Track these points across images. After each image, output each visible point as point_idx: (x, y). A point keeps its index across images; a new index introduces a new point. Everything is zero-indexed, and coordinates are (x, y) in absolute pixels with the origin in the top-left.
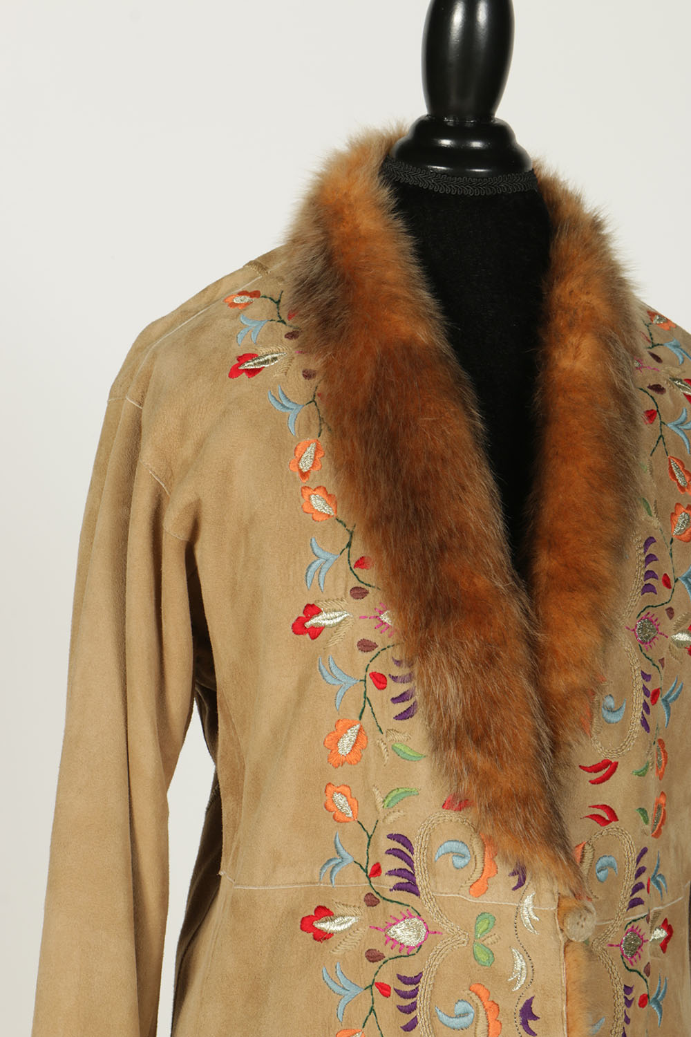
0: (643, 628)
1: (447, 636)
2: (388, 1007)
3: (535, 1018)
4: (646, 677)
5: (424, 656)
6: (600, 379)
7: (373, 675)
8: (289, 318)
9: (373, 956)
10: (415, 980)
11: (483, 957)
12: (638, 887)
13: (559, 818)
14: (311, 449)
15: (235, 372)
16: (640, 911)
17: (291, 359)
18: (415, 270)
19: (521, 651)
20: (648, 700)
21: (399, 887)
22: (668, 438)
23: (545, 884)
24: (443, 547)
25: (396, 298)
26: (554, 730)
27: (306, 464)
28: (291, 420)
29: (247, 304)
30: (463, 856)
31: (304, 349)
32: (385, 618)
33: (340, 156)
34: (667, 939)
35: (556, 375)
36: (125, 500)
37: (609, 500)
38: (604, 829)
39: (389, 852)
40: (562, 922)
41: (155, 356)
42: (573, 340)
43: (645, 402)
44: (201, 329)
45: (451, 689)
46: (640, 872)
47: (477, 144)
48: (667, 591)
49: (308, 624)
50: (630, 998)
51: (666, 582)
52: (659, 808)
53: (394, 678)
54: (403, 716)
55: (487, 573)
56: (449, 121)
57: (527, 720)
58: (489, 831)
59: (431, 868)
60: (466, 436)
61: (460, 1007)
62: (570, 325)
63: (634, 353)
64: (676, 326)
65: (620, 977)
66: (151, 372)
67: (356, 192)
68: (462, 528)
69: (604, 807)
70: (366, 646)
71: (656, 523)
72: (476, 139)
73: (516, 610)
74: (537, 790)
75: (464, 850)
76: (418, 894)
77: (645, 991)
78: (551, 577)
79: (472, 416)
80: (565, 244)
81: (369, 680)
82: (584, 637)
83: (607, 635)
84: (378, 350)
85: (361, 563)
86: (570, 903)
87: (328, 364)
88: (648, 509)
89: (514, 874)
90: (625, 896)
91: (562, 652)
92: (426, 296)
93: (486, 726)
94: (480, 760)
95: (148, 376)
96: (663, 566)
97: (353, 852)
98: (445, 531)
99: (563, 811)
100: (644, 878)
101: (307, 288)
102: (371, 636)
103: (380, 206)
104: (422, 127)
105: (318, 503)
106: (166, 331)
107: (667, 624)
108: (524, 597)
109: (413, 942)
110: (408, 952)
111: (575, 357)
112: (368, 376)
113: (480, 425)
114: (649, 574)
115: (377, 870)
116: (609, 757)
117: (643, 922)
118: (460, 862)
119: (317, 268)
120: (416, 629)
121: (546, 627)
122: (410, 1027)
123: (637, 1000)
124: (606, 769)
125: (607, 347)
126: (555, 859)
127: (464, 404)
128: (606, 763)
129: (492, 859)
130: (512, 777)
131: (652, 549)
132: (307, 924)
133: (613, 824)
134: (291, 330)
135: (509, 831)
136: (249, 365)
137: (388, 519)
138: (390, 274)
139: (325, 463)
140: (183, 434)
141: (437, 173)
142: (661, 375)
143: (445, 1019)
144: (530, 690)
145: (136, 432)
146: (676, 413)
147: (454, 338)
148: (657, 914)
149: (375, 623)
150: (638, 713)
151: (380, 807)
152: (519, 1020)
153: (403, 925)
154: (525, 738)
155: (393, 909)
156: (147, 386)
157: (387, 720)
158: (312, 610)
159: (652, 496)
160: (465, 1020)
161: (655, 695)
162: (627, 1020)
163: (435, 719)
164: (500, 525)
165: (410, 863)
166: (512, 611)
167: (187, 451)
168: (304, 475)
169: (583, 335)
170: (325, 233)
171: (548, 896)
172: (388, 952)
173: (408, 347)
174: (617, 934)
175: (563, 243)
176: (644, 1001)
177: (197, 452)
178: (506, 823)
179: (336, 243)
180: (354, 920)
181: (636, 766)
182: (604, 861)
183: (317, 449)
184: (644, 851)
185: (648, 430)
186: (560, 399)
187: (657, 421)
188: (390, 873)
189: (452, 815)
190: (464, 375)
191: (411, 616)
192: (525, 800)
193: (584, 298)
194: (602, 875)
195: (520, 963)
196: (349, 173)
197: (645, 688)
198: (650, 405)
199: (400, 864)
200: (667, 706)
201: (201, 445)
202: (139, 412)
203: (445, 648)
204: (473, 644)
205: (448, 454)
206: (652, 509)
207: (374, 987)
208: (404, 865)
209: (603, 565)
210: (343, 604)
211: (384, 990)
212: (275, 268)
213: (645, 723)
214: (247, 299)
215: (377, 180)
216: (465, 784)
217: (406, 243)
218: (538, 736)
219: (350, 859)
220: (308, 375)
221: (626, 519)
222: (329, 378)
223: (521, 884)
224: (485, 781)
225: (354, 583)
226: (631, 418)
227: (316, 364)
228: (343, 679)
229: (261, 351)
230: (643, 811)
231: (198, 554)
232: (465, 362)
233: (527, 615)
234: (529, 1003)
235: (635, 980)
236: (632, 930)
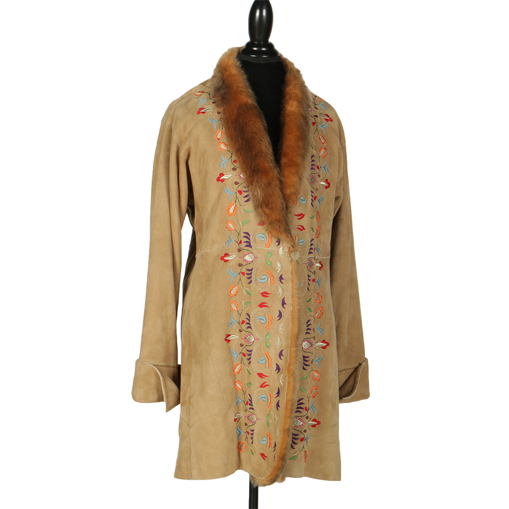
0: (311, 179)
1: (258, 179)
2: (244, 278)
3: (283, 279)
4: (312, 192)
5: (252, 184)
6: (298, 112)
7: (239, 191)
8: (213, 98)
9: (240, 265)
10: (251, 270)
11: (269, 263)
12: (311, 249)
13: (288, 226)
14: (220, 133)
15: (199, 113)
16: (312, 256)
17: (214, 109)
18: (247, 84)
19: (278, 182)
20: (313, 199)
21: (246, 246)
22: (319, 130)
23: (285, 244)
24: (256, 156)
25: (242, 91)
26: (287, 203)
27: (219, 137)
28: (215, 125)
29: (201, 95)
30: (263, 238)
31: (218, 106)
32: (241, 176)
33: (225, 53)
34: (321, 267)
35: (287, 112)
36: (168, 150)
37: (301, 144)
38: (301, 232)
39: (244, 237)
40: (290, 255)
41: (175, 109)
42: (291, 102)
43: (312, 120)
44: (188, 102)
45: (259, 193)
46: (312, 245)
47: (264, 49)
48: (318, 170)
49: (221, 179)
50: (310, 278)
51: (318, 167)
52: (317, 230)
53: (244, 191)
54: (246, 201)
55: (268, 162)
56: (256, 43)
57: (279, 200)
58: (270, 230)
59: (255, 240)
60: (262, 127)
61: (264, 277)
62: (290, 98)
63: (309, 106)
64: (323, 100)
65: (306, 273)
66: (174, 114)
67: (230, 63)
68: (261, 151)
69: (301, 226)
70: (236, 183)
71: (315, 152)
72: (264, 48)
73: (276, 172)
74: (282, 218)
75: (264, 236)
76: (251, 247)
77: (314, 278)
78: (285, 164)
79: (263, 122)
80: (289, 76)
81: (237, 192)
82: (294, 179)
83: (300, 179)
84: (238, 105)
85: (235, 161)
86: (292, 249)
87: (224, 110)
88: (312, 148)
89: (277, 242)
90: (307, 250)
91: (288, 183)
92: (250, 91)
93: (269, 201)
94: (267, 211)
95: (173, 115)
96: (317, 163)
97: (234, 238)
98: (257, 151)
99: (290, 225)
100: (313, 247)
101: (217, 90)
102: (237, 181)
103: (237, 67)
104: (248, 45)
105: (223, 146)
106: (178, 103)
107: (318, 179)
108: (278, 169)
109: (251, 260)
110: (250, 263)
111: (292, 107)
112: (235, 112)
113: (266, 124)
114: (313, 165)
115: (241, 242)
116: (302, 213)
117: (313, 259)
118: (263, 239)
119: (220, 84)
120: (249, 177)
121: (284, 177)
122: (250, 283)
123: (312, 280)
124: (301, 216)
125: (300, 104)
126: (287, 236)
127: (261, 119)
128: (301, 214)
129: (271, 238)
130: (275, 215)
131: (313, 158)
132: (222, 258)
133: (304, 231)
134: (213, 101)
135: (275, 229)
136: (202, 111)
137: (242, 149)
138: (240, 85)
139: (224, 136)
140: (185, 130)
141: (253, 57)
142: (317, 112)
143: (259, 280)
144: (280, 193)
145: (171, 131)
146: (321, 123)
147: (259, 102)
148: (317, 259)
149: (238, 177)
150: (310, 201)
151: (241, 225)
152: (279, 280)
153: (248, 256)
154: (279, 205)
155: (245, 252)
156: (173, 118)
157: (242, 202)
158: (222, 175)
159: (314, 145)
160: (265, 280)
161: (315, 198)
162: (309, 284)
163: (255, 201)
164: (271, 150)
165: (249, 239)
166: (275, 172)
167: (186, 134)
168: (219, 139)
169: (294, 101)
170: (222, 74)
171: (286, 247)
172: (244, 264)
173: (246, 104)
174: (305, 260)
175: (288, 76)
176: (314, 280)
177: (189, 135)
178: (274, 227)
179: (225, 77)
180: (235, 256)
181: (310, 215)
182: (301, 240)
183: (222, 133)
184: (313, 239)
185: (312, 128)
186: (288, 118)
187: (316, 125)
188: (244, 242)
189: (260, 227)
190: (261, 112)
191: (248, 174)
192: (279, 221)
193: (294, 91)
194: (301, 244)
195: (279, 265)
196: (228, 58)
197: (312, 195)
198: (314, 121)
199: (247, 240)
200: (319, 202)
201: (190, 133)
202: (171, 126)
203: (258, 182)
204: (265, 181)
205: (257, 132)
206: (314, 148)
207: (241, 274)
208: (248, 240)
209: (299, 160)
210: (230, 172)
211: (243, 274)
212: (208, 85)
213: (312, 204)
214: (201, 93)
215: (236, 59)
216: (263, 217)
217: (245, 77)
218: (282, 204)
219: (233, 240)
220: (219, 113)
221: (306, 149)
222: (224, 113)
223: (279, 244)
224: (268, 216)
225: (233, 167)
226: (307, 123)
227: (221, 110)
228: (231, 192)
229: (206, 107)
230: (312, 228)
231: (189, 163)
232: (261, 108)
233: (279, 173)
234: (281, 275)
235: (311, 274)
236: (310, 260)
